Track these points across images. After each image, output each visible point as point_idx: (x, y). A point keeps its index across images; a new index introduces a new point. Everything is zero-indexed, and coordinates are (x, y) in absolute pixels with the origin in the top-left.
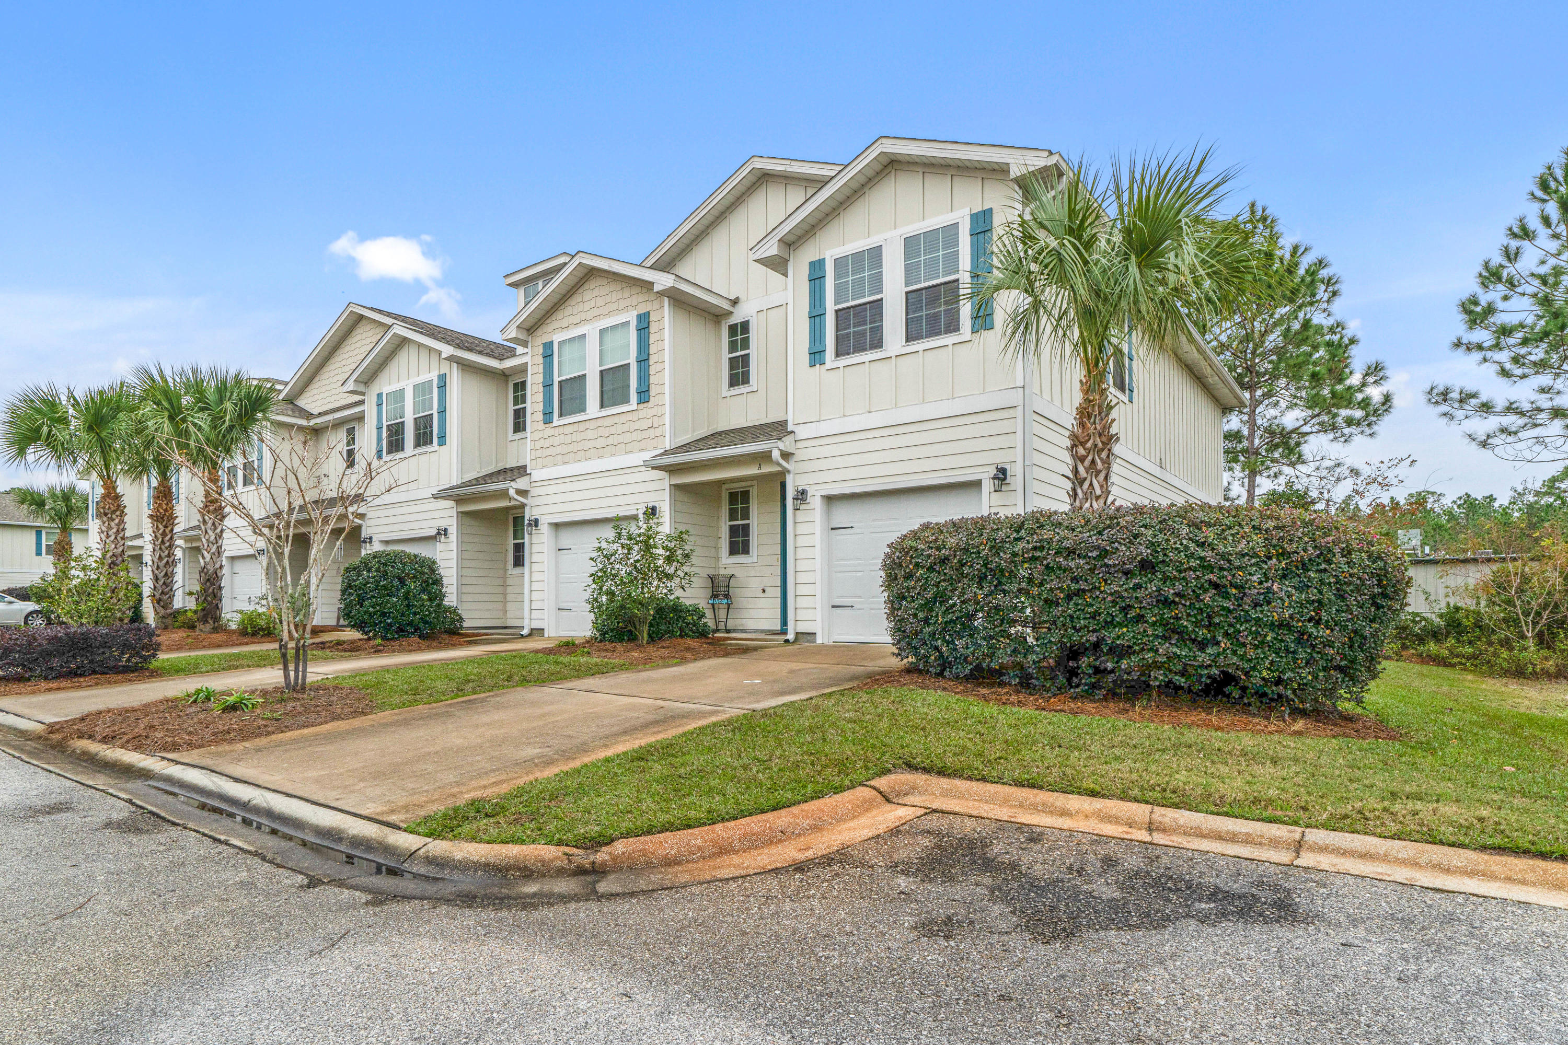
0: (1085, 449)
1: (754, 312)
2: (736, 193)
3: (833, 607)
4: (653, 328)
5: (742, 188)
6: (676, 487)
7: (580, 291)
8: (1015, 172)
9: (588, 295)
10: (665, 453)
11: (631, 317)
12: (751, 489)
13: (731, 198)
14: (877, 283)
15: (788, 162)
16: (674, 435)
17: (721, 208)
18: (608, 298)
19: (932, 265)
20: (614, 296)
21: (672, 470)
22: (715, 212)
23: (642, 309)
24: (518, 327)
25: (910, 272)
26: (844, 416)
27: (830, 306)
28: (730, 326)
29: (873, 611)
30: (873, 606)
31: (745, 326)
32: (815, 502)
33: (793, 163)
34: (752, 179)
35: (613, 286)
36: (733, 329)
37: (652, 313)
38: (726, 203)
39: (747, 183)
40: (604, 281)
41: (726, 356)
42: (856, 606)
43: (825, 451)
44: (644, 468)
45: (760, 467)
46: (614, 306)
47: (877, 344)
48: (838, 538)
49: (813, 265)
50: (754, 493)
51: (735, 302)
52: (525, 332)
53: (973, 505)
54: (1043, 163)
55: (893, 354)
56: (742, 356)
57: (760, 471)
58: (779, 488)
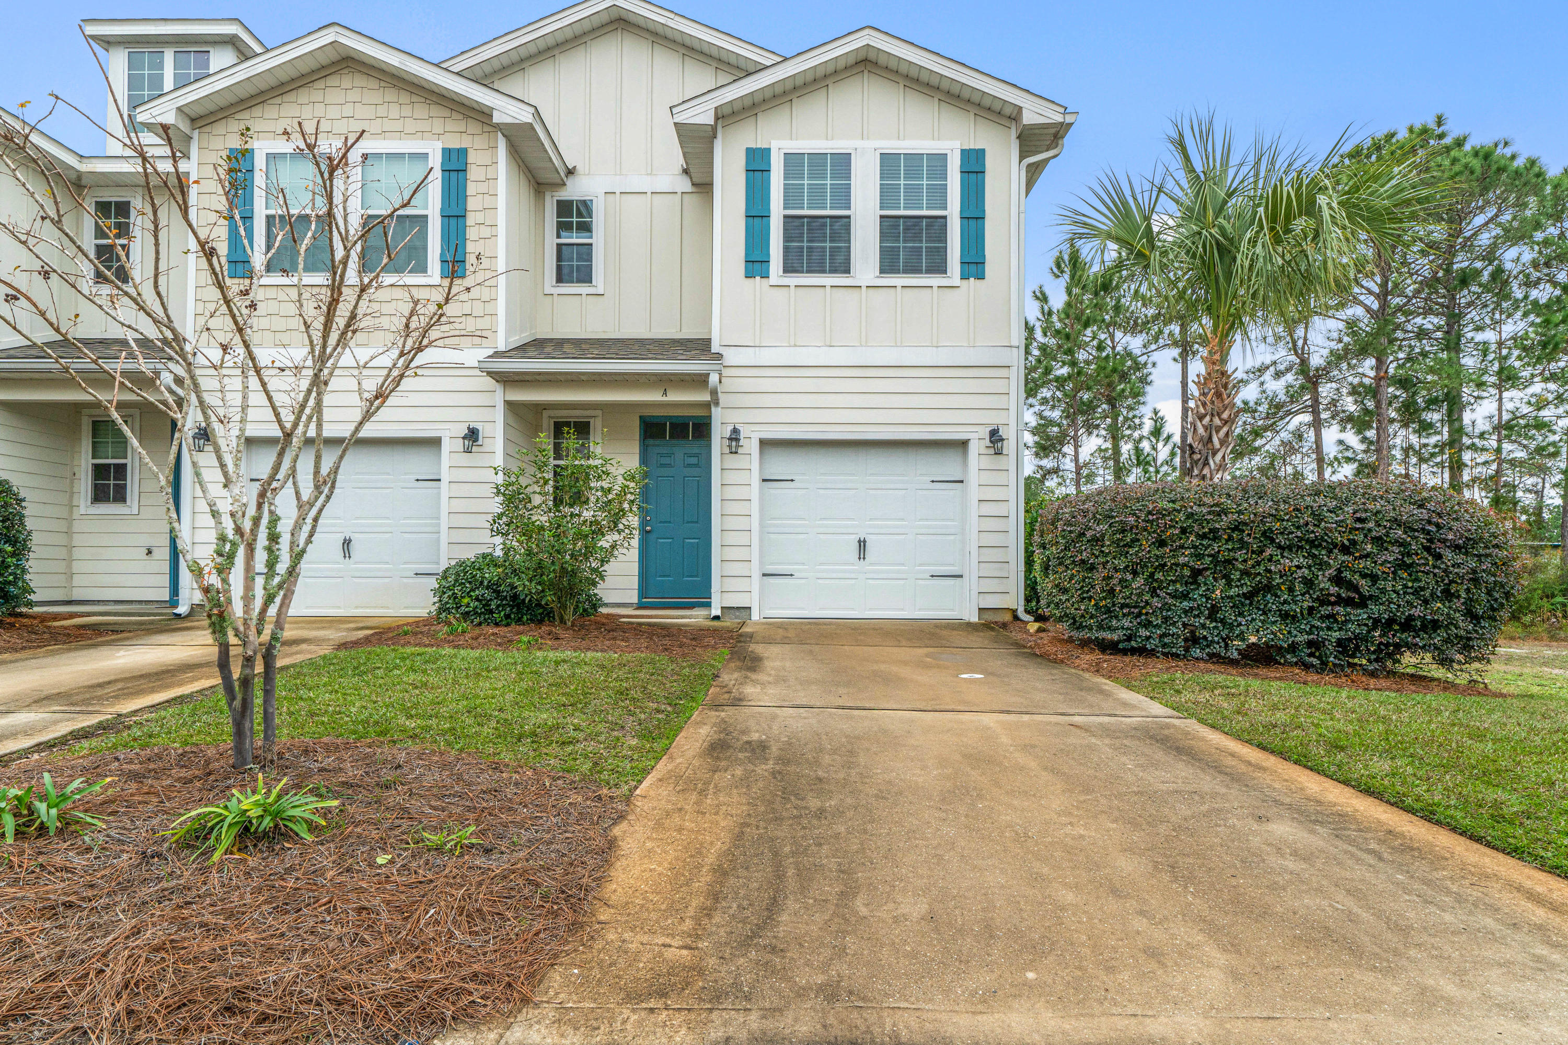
0: (1221, 419)
1: (600, 191)
2: (578, 29)
3: (764, 575)
4: (474, 173)
5: (587, 26)
6: (511, 406)
7: (320, 84)
8: (1029, 118)
9: (334, 96)
10: (497, 354)
11: (434, 152)
12: (592, 421)
13: (569, 34)
14: (843, 196)
15: (672, 16)
16: (508, 333)
17: (551, 41)
18: (382, 111)
19: (913, 193)
20: (394, 111)
21: (506, 379)
22: (541, 45)
23: (455, 143)
24: (179, 109)
25: (887, 195)
26: (795, 346)
27: (777, 210)
28: (560, 203)
29: (820, 581)
30: (820, 575)
31: (585, 207)
32: (751, 446)
33: (677, 18)
34: (605, 18)
35: (391, 95)
36: (564, 208)
37: (470, 152)
38: (560, 37)
39: (596, 21)
40: (373, 84)
41: (551, 241)
42: (796, 574)
43: (766, 385)
44: (478, 372)
45: (665, 394)
46: (388, 125)
47: (845, 268)
48: (772, 491)
49: (752, 153)
50: (597, 425)
51: (570, 172)
52: (188, 122)
53: (948, 466)
54: (1059, 118)
55: (864, 284)
56: (578, 245)
57: (664, 398)
58: (637, 422)
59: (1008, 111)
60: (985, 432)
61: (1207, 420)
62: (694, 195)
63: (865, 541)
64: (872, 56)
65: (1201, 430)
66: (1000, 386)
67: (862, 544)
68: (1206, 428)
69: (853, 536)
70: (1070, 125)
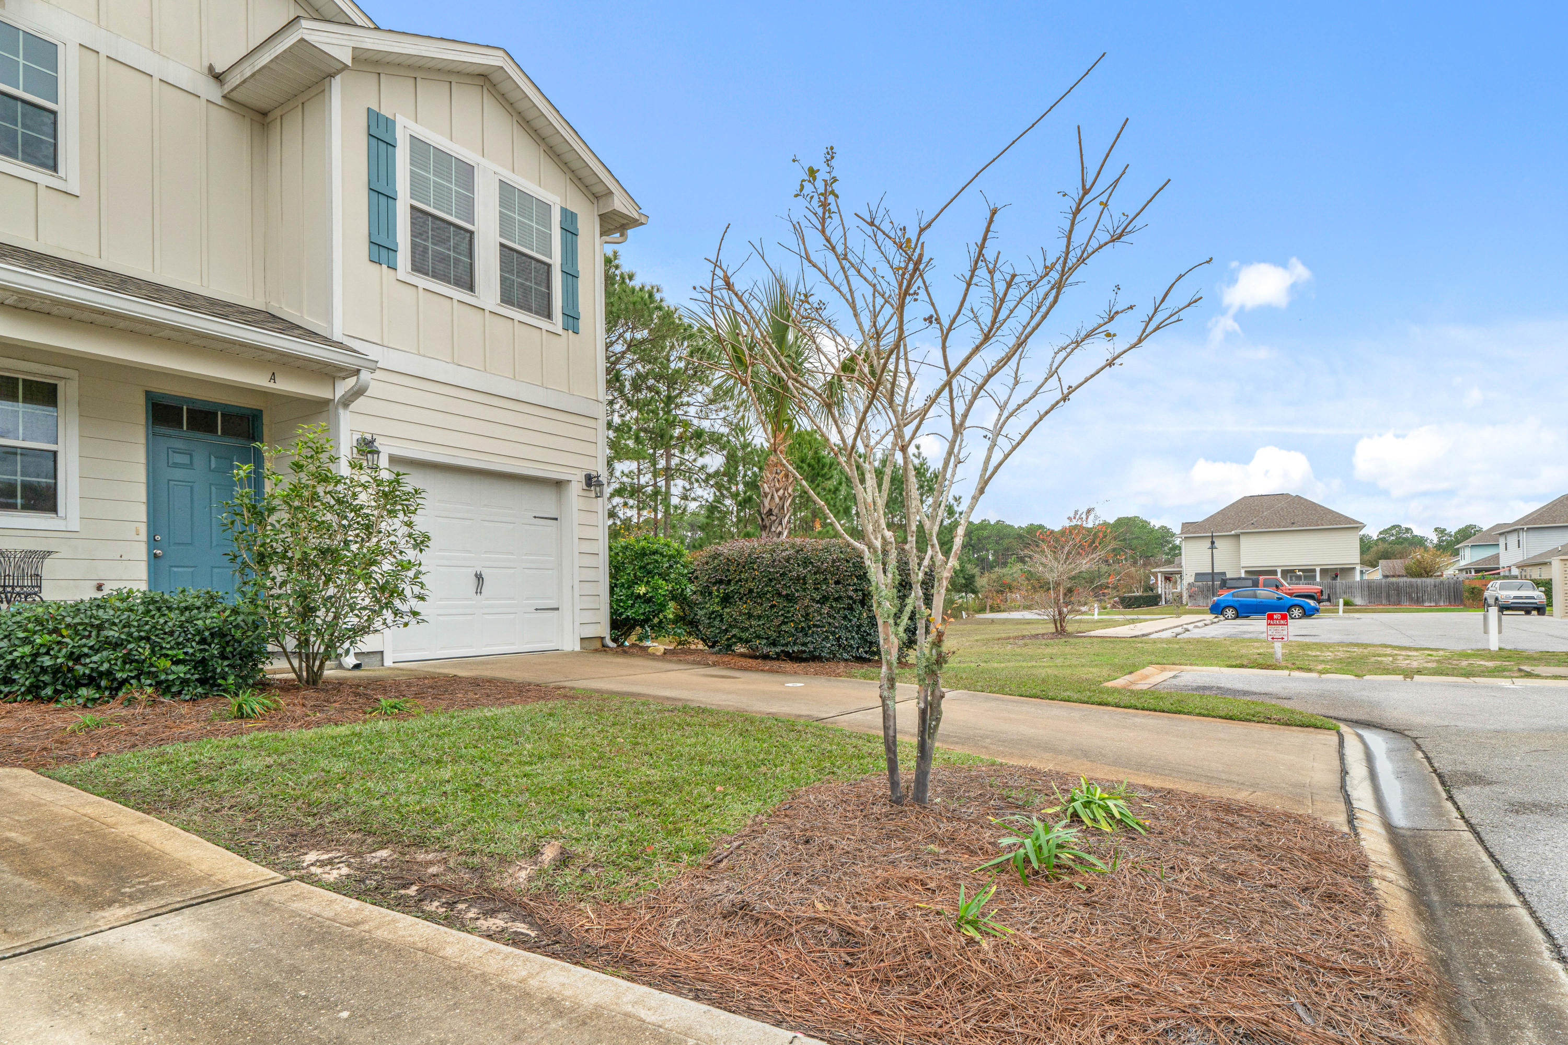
1: (69, 37)
14: (468, 209)
19: (526, 231)
25: (505, 222)
26: (424, 355)
27: (403, 197)
29: (441, 618)
30: (440, 612)
45: (273, 378)
47: (464, 283)
49: (375, 117)
50: (68, 392)
53: (546, 503)
54: (636, 216)
55: (488, 308)
56: (24, 102)
57: (271, 385)
58: (141, 401)
59: (597, 189)
60: (580, 476)
61: (781, 492)
62: (223, 111)
63: (481, 575)
64: (496, 78)
65: (777, 500)
66: (589, 435)
67: (479, 577)
68: (781, 499)
69: (470, 570)
70: (642, 224)
